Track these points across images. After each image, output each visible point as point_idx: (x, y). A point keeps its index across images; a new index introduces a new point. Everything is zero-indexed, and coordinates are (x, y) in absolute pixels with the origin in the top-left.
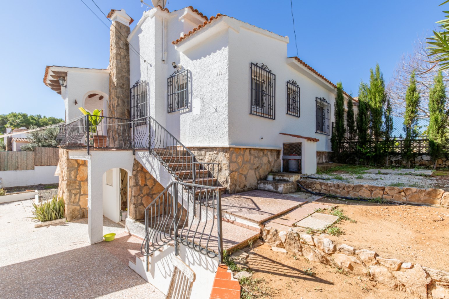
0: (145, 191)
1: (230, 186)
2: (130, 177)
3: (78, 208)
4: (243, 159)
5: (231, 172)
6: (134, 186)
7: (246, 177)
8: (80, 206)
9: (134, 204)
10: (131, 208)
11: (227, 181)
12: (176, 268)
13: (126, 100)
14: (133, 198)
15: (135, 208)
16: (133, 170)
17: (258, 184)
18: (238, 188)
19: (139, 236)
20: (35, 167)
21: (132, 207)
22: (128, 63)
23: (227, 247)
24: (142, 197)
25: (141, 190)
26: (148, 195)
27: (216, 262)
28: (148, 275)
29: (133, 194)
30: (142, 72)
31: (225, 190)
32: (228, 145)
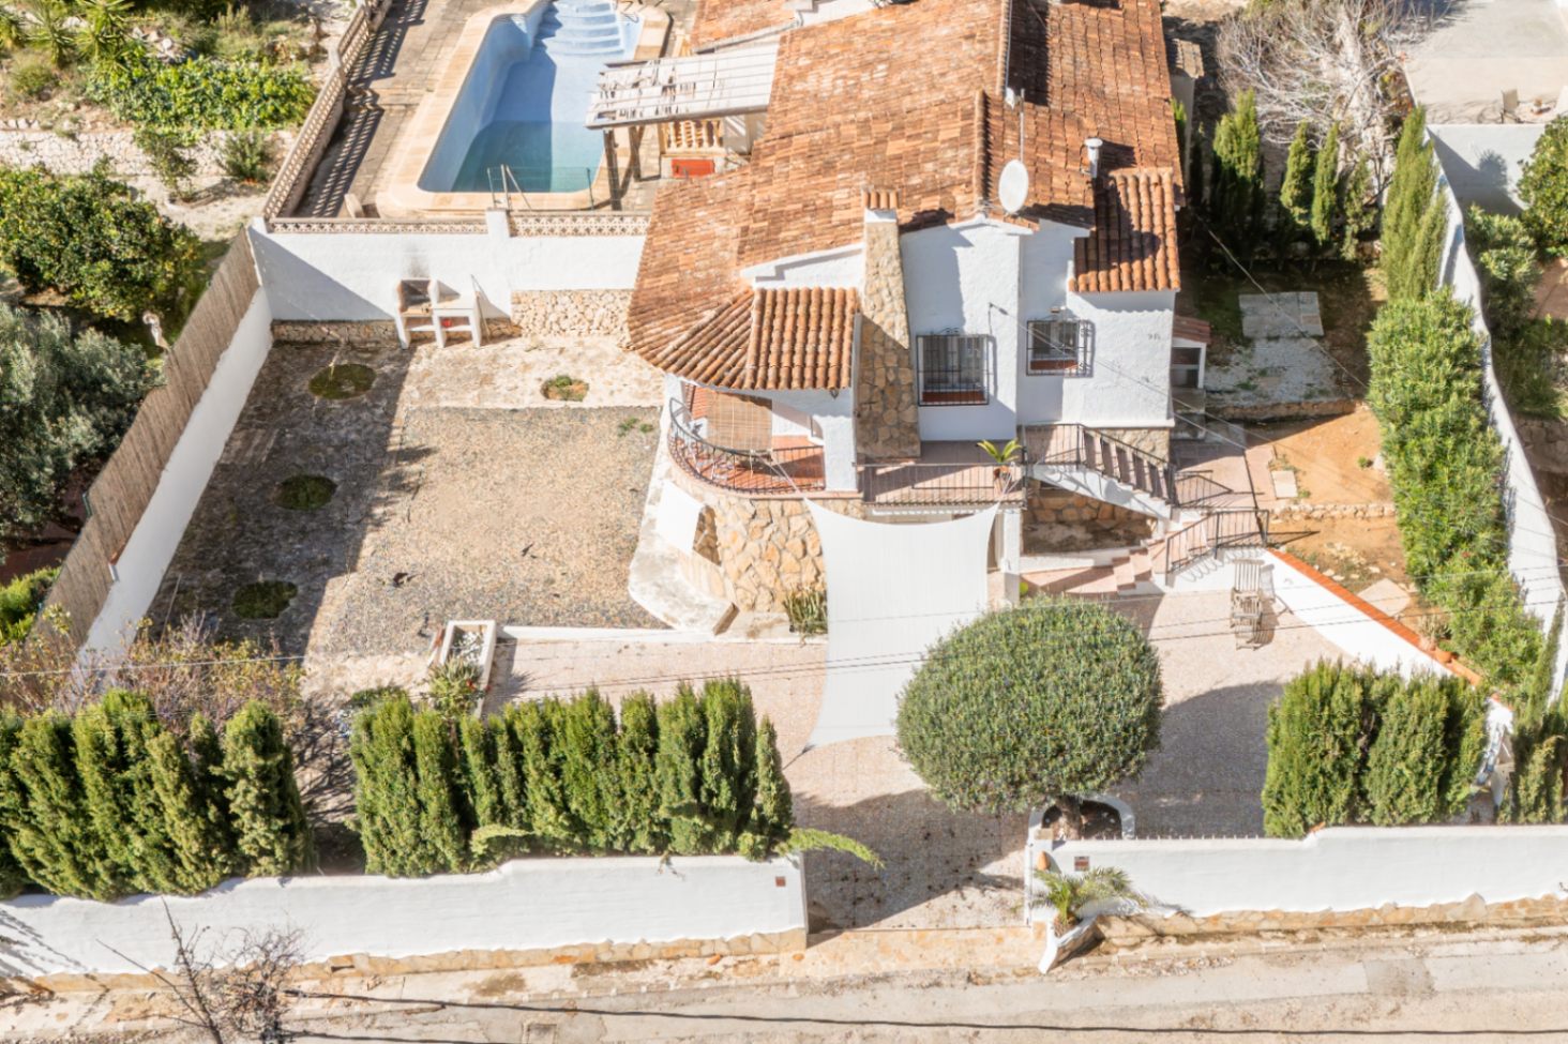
30: (967, 316)
31: (1165, 472)
32: (1170, 423)
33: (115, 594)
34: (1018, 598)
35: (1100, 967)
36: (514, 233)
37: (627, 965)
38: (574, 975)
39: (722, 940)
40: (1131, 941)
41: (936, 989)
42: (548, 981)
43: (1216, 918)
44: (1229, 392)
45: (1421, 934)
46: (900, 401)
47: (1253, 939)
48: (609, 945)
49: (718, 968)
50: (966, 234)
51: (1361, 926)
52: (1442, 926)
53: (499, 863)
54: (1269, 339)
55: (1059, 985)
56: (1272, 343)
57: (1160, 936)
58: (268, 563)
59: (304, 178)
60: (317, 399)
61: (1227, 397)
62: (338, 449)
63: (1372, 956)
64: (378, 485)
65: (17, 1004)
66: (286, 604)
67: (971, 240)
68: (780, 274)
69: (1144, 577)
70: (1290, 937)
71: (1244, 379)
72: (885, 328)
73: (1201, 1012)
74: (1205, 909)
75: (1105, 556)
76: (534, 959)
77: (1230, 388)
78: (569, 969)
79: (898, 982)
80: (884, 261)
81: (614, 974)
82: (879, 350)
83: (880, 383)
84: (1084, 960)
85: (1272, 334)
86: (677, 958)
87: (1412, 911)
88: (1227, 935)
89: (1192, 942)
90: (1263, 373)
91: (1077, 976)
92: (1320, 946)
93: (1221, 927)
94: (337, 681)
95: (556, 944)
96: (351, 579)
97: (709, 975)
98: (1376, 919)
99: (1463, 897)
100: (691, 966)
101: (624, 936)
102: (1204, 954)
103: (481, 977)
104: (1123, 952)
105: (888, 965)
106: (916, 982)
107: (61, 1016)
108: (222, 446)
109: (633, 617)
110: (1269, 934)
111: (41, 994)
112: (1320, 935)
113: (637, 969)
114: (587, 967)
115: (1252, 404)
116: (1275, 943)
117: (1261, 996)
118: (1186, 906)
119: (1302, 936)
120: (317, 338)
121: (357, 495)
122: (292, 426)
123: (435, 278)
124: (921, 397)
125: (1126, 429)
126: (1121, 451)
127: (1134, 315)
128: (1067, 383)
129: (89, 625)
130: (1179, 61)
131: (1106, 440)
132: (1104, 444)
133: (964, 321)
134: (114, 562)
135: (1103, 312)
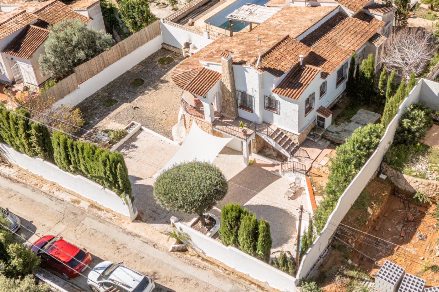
1: (299, 144)
2: (253, 139)
4: (303, 134)
5: (299, 141)
7: (303, 138)
10: (253, 150)
11: (297, 143)
12: (296, 177)
13: (235, 97)
17: (307, 137)
18: (302, 144)
20: (80, 86)
23: (305, 172)
24: (258, 145)
27: (303, 175)
28: (282, 176)
29: (255, 145)
30: (248, 89)
31: (297, 146)
32: (299, 134)
33: (77, 91)
34: (248, 164)
35: (181, 257)
36: (209, 38)
37: (99, 209)
38: (89, 206)
39: (116, 212)
40: (192, 254)
41: (146, 244)
42: (84, 205)
43: (210, 258)
44: (332, 133)
45: (253, 286)
46: (230, 105)
47: (217, 267)
48: (96, 202)
49: (113, 218)
50: (247, 69)
51: (241, 277)
52: (259, 286)
53: (77, 175)
54: (356, 123)
55: (169, 256)
56: (356, 124)
57: (199, 256)
58: (117, 95)
59: (187, 12)
60: (157, 63)
61: (331, 134)
62: (152, 75)
63: (237, 285)
64: (151, 86)
65: (6, 166)
66: (113, 105)
67: (248, 71)
68: (208, 65)
69: (277, 171)
70: (225, 271)
71: (339, 131)
72: (226, 86)
73: (189, 277)
74: (209, 254)
75: (276, 162)
76: (85, 199)
77: (333, 131)
78: (89, 204)
79: (141, 239)
80: (225, 70)
81: (96, 209)
82: (225, 91)
83: (226, 99)
84: (179, 253)
85: (358, 122)
86: (108, 212)
87: (253, 279)
88: (212, 263)
89: (204, 261)
90: (345, 131)
91: (174, 256)
92: (229, 276)
93: (211, 260)
94: (106, 125)
95: (88, 198)
96: (129, 104)
97: (111, 219)
98: (245, 277)
99: (264, 281)
100: (109, 215)
101: (100, 202)
102: (203, 265)
103: (74, 198)
104: (189, 256)
105: (143, 234)
106: (144, 240)
107: (10, 171)
108: (132, 67)
109: (169, 135)
110: (221, 268)
111: (10, 166)
112: (231, 274)
113: (100, 210)
114: (93, 206)
115: (335, 137)
116: (220, 271)
117: (205, 281)
118: (205, 251)
119: (227, 272)
120: (170, 49)
121: (146, 87)
122: (147, 67)
123: (193, 43)
124: (239, 106)
125: (288, 132)
126: (286, 137)
127: (289, 103)
128: (274, 115)
129: (65, 95)
130: (374, 41)
131: (284, 132)
132: (282, 133)
133: (247, 90)
134: (79, 84)
135: (282, 100)
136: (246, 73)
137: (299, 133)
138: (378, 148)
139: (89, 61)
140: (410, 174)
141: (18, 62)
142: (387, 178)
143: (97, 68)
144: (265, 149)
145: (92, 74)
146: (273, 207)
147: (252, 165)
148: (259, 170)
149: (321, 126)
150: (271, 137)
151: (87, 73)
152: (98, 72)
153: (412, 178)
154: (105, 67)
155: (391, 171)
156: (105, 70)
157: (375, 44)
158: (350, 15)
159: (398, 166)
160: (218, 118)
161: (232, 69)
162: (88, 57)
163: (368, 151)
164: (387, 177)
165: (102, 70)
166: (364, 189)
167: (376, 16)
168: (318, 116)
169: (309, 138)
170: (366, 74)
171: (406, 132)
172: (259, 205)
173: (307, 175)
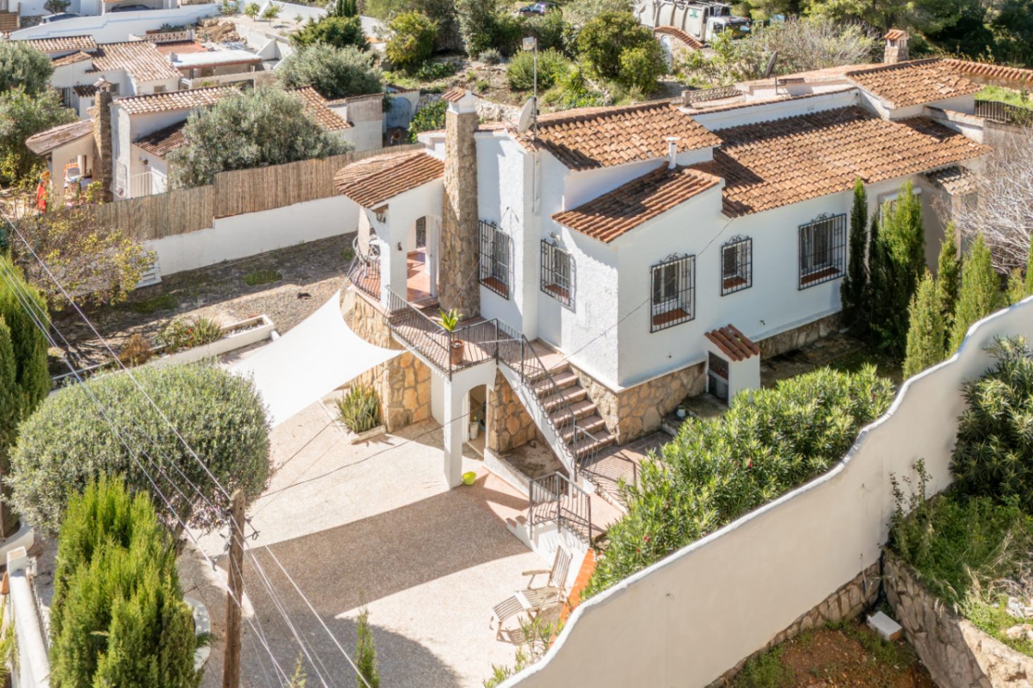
0: (509, 411)
1: (620, 437)
2: (491, 392)
3: (401, 410)
4: (639, 396)
5: (621, 419)
6: (497, 406)
7: (642, 420)
8: (403, 407)
9: (497, 431)
10: (491, 437)
11: (615, 430)
12: (559, 547)
13: (472, 239)
14: (495, 423)
15: (498, 436)
16: (496, 385)
17: (662, 422)
18: (630, 436)
19: (505, 479)
20: (217, 222)
21: (494, 434)
22: (475, 174)
23: (595, 534)
24: (506, 420)
25: (505, 410)
26: (513, 414)
27: (587, 546)
28: (532, 543)
29: (496, 417)
31: (614, 441)
32: (618, 389)
33: (206, 233)
34: (457, 483)
46: (455, 266)
50: (502, 144)
66: (264, 283)
67: (504, 149)
69: (522, 519)
72: (451, 199)
82: (448, 217)
83: (448, 245)
124: (483, 276)
125: (593, 380)
126: (586, 398)
127: (596, 263)
128: (565, 312)
129: (168, 234)
130: (946, 179)
131: (582, 382)
132: (576, 385)
133: (500, 220)
134: (217, 218)
135: (580, 252)
136: (499, 156)
137: (620, 385)
138: (847, 459)
139: (260, 170)
140: (992, 628)
141: (153, 169)
142: (902, 636)
143: (276, 195)
144: (534, 447)
145: (260, 206)
146: (425, 652)
147: (469, 489)
148: (477, 510)
149: (718, 398)
150: (534, 382)
151: (247, 197)
152: (277, 205)
153: (1000, 649)
154: (299, 199)
155: (915, 601)
156: (297, 208)
157: (945, 185)
158: (886, 115)
159: (940, 576)
160: (421, 307)
161: (473, 146)
162: (263, 160)
163: (798, 459)
164: (904, 630)
165: (289, 204)
166: (771, 649)
167: (965, 130)
168: (711, 355)
169: (666, 426)
170: (894, 249)
171: (995, 439)
172: (387, 633)
173: (596, 548)
